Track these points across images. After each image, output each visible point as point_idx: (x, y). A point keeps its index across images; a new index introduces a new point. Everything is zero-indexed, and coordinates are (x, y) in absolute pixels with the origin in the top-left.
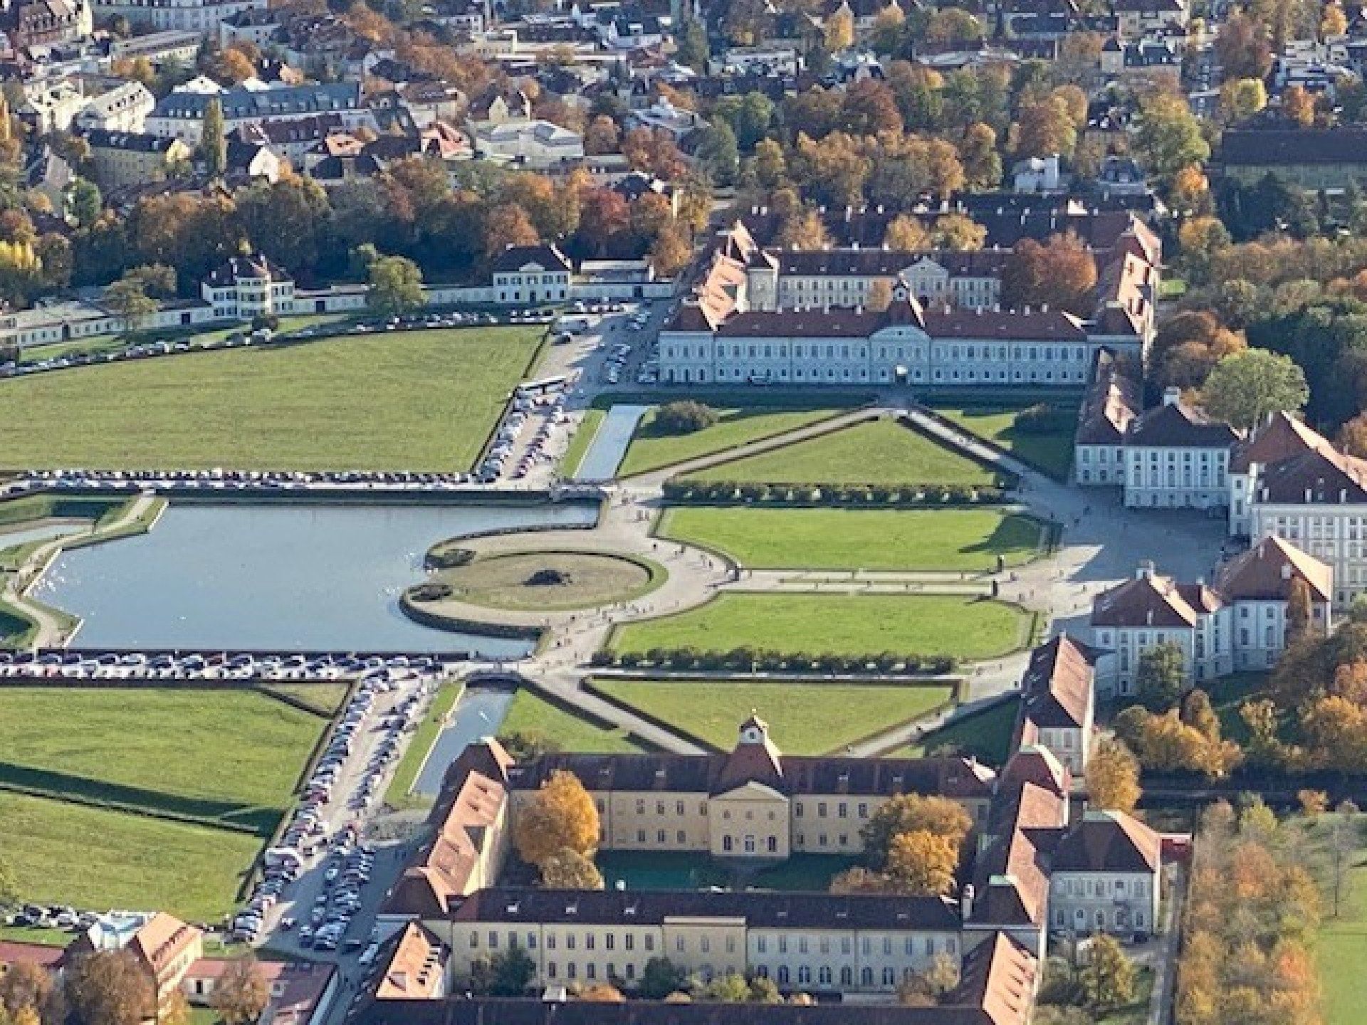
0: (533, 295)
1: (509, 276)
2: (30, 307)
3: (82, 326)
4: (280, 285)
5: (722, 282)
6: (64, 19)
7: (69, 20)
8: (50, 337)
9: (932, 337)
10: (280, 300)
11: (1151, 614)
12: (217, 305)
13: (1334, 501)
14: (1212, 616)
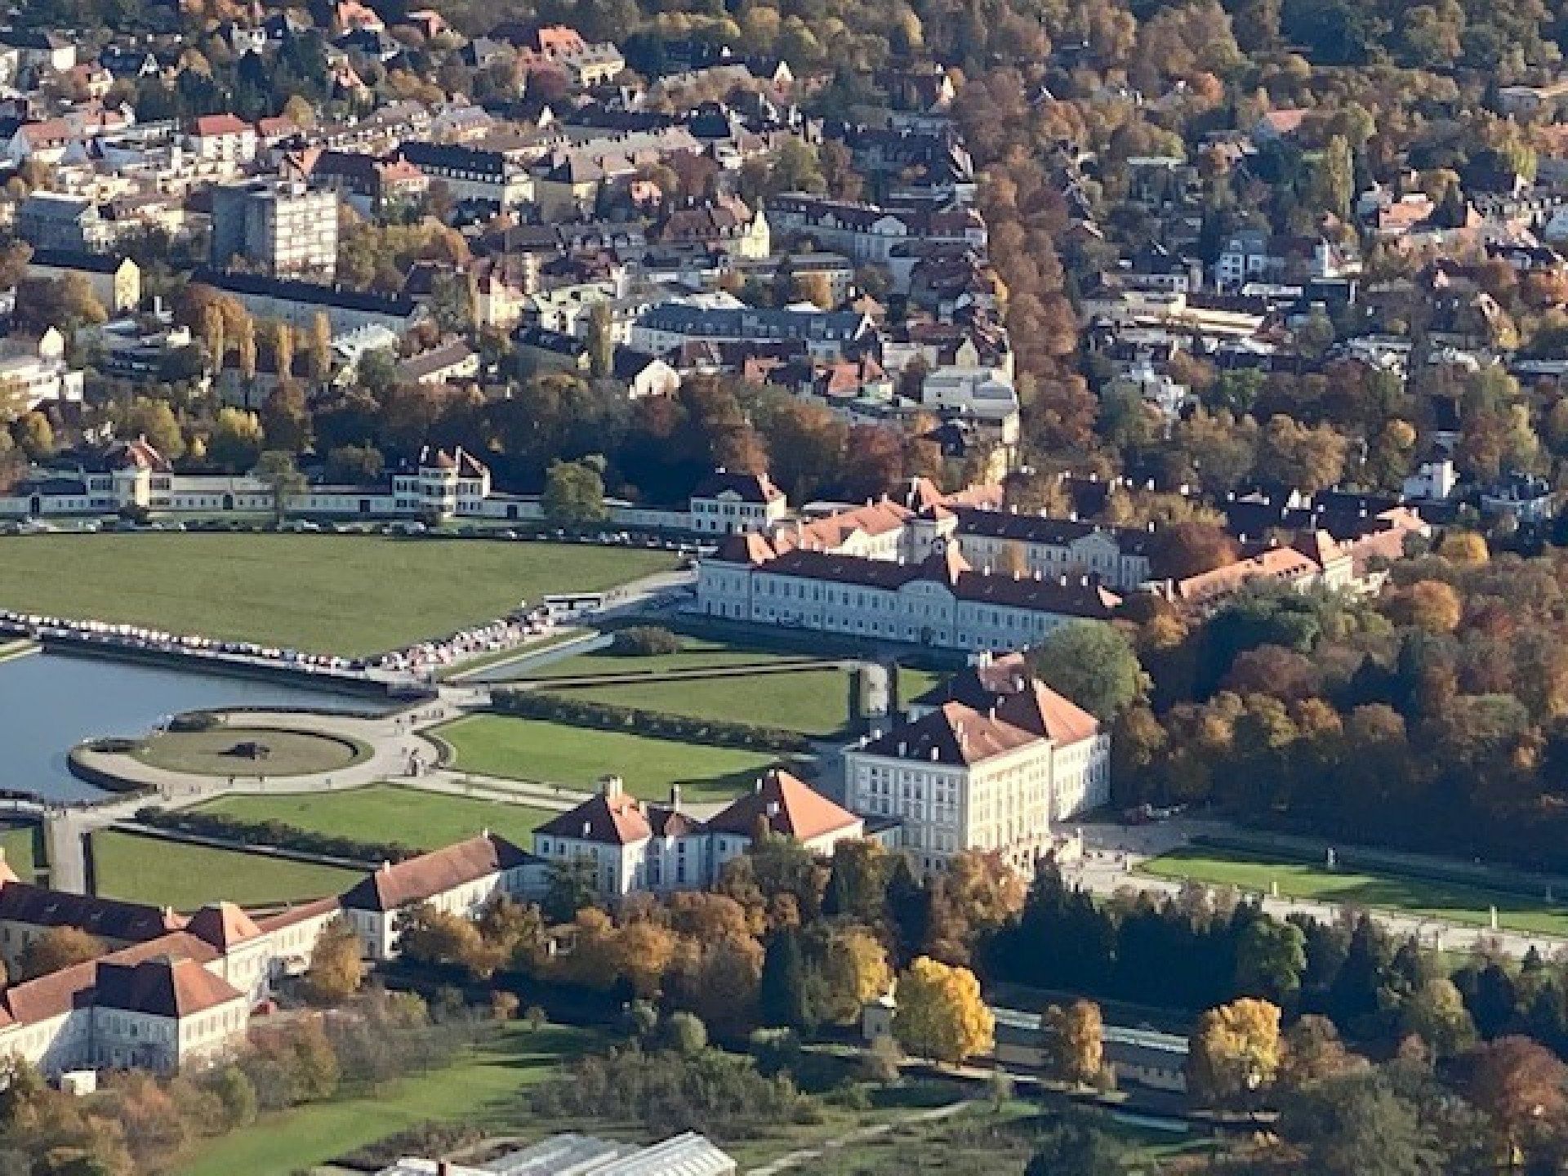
0: (729, 526)
1: (706, 502)
2: (242, 474)
3: (247, 499)
4: (469, 481)
5: (848, 524)
6: (724, 229)
7: (731, 231)
8: (209, 504)
9: (958, 598)
10: (468, 498)
11: (587, 828)
12: (399, 495)
13: (927, 758)
14: (670, 842)
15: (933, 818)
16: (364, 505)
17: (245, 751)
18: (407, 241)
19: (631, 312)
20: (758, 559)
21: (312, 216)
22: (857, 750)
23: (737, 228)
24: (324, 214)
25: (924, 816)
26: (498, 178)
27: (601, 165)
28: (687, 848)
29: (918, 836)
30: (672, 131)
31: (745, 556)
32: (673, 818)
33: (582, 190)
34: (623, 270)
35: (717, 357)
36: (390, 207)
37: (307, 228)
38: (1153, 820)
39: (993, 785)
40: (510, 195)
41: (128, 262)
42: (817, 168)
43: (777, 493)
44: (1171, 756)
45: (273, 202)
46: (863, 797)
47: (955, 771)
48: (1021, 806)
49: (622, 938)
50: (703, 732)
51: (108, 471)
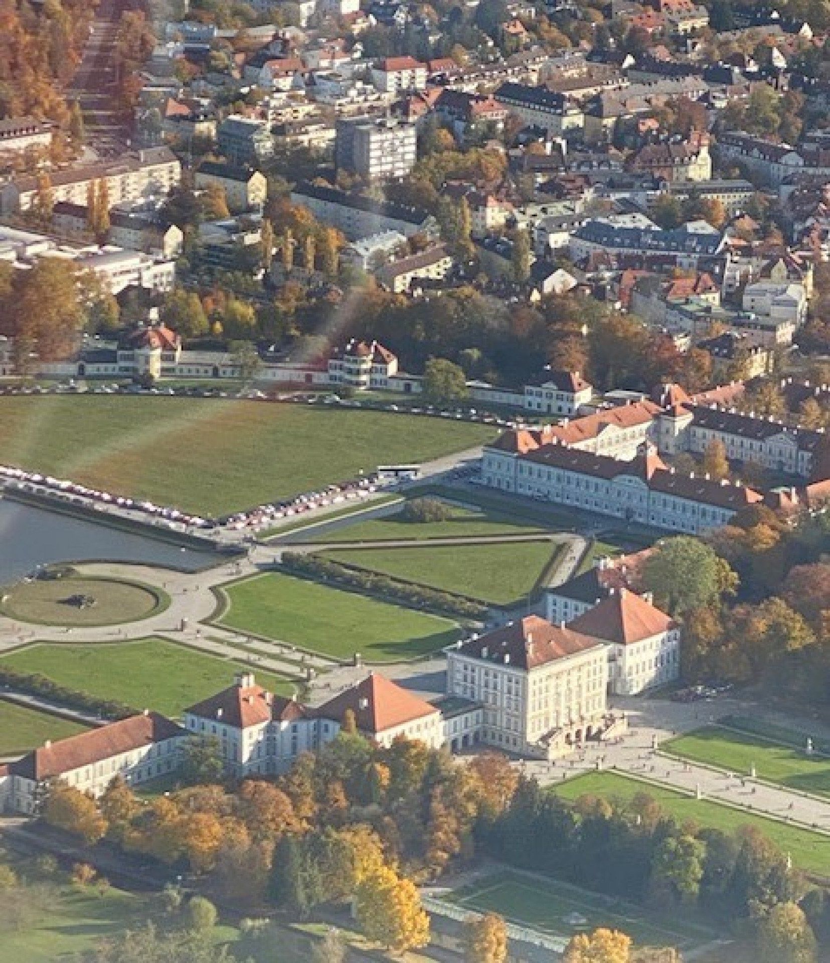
0: (549, 406)
1: (535, 389)
3: (228, 370)
4: (379, 366)
5: (606, 420)
6: (677, 159)
7: (682, 160)
8: (202, 373)
9: (651, 489)
10: (378, 376)
11: (220, 712)
12: (332, 372)
13: (500, 661)
14: (284, 725)
15: (505, 705)
16: (309, 378)
17: (75, 601)
18: (457, 163)
19: (577, 224)
20: (523, 449)
21: (397, 143)
22: (455, 650)
23: (686, 159)
24: (406, 141)
25: (499, 703)
26: (559, 111)
27: (624, 105)
28: (299, 729)
29: (495, 717)
30: (689, 79)
31: (514, 447)
32: (289, 706)
33: (609, 122)
34: (592, 190)
35: (615, 264)
36: (476, 130)
37: (393, 151)
38: (698, 697)
39: (552, 682)
40: (566, 122)
41: (257, 175)
42: (775, 109)
43: (584, 384)
44: (723, 648)
45: (368, 134)
46: (458, 684)
47: (518, 673)
48: (579, 695)
49: (183, 824)
50: (415, 599)
51: (131, 349)
